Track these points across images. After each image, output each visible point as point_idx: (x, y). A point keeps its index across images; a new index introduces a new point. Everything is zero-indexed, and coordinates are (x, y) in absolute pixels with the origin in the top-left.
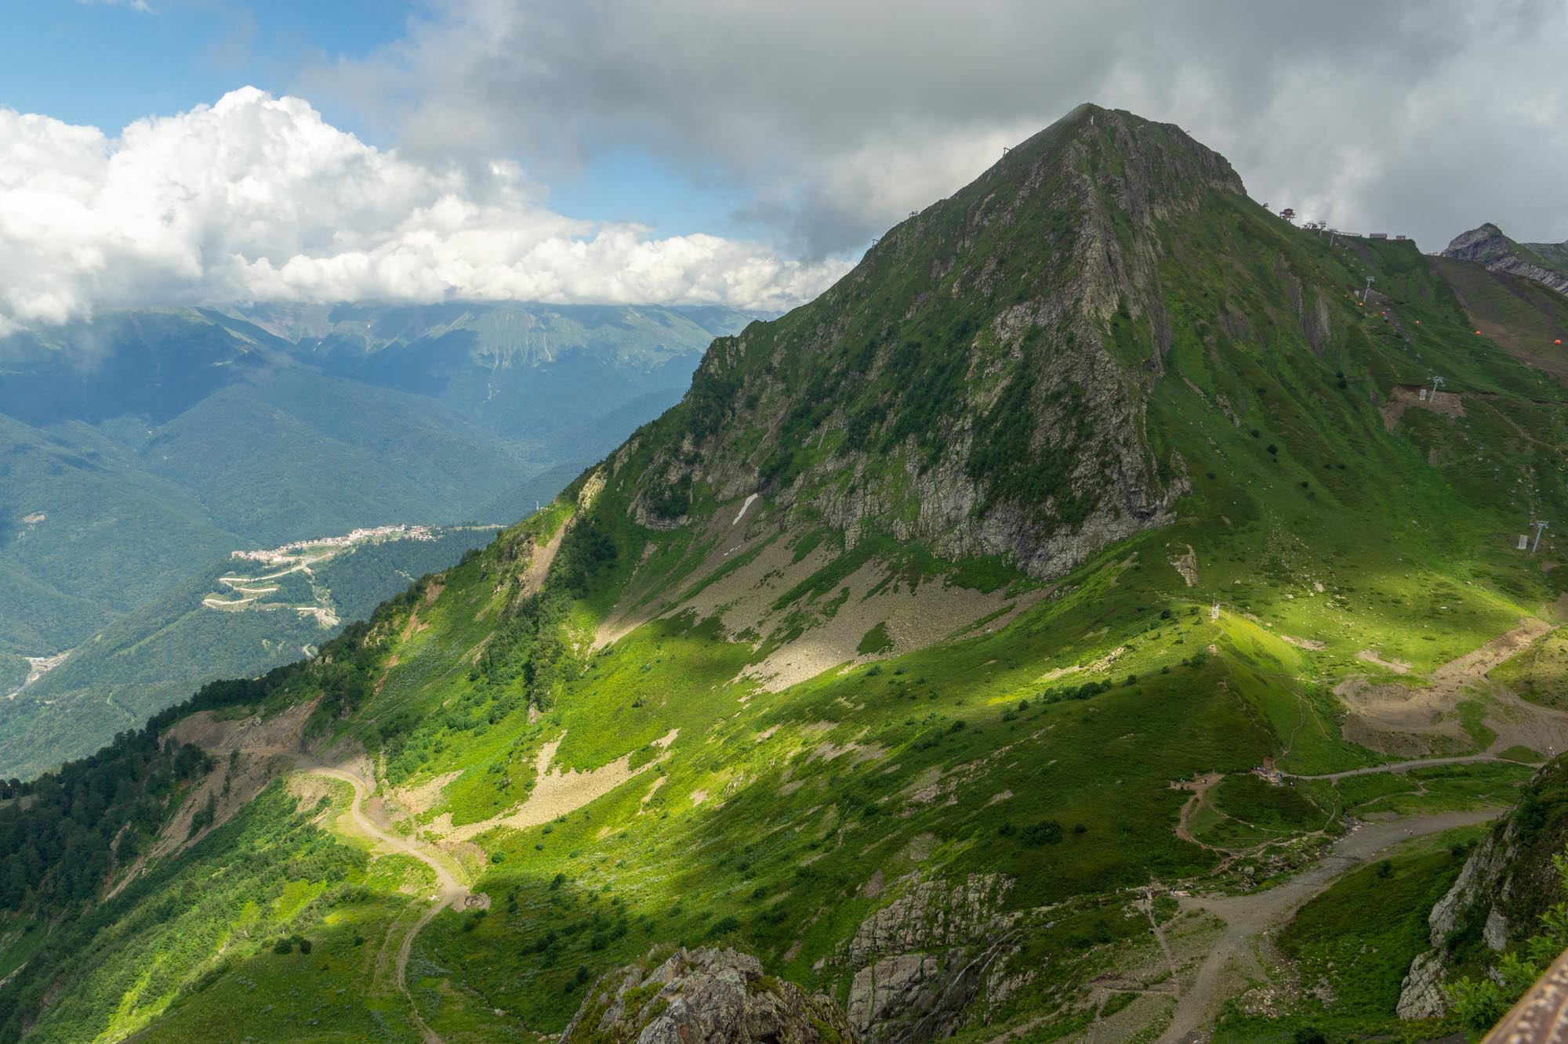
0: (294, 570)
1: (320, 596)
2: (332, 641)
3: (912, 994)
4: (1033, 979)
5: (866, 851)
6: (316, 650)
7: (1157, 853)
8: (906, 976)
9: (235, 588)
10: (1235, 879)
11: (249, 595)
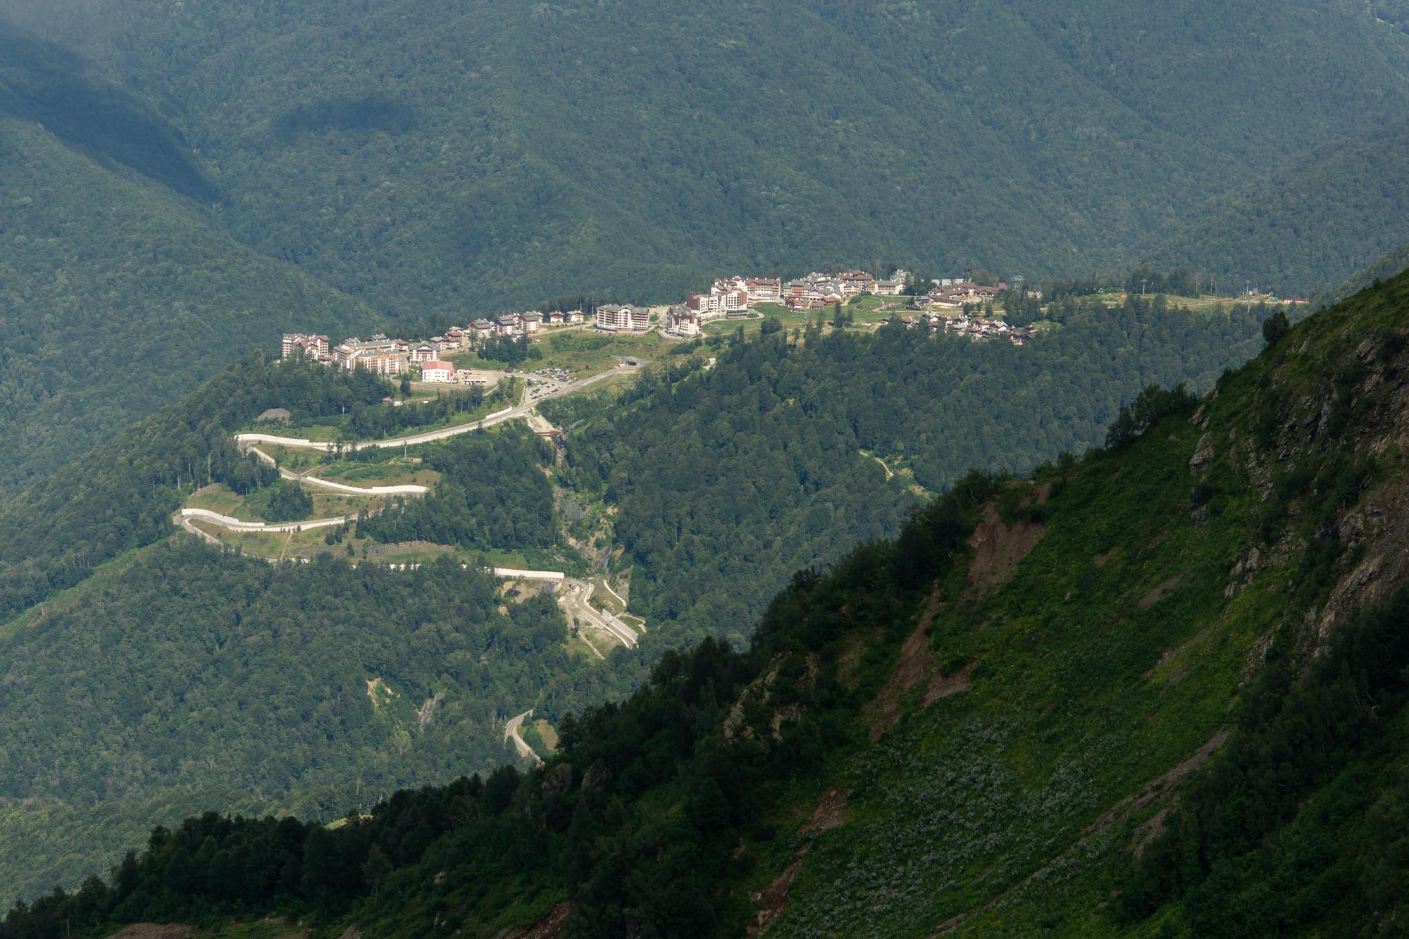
0: (493, 419)
1: (578, 530)
2: (610, 708)
6: (550, 736)
9: (287, 475)
11: (332, 504)
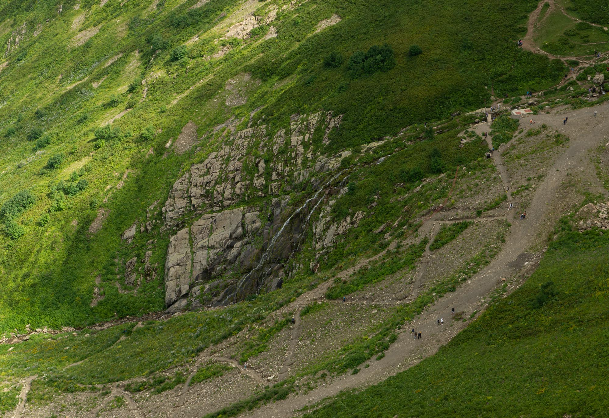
3: (234, 251)
4: (361, 220)
5: (174, 102)
7: (499, 70)
8: (227, 234)
10: (583, 89)
